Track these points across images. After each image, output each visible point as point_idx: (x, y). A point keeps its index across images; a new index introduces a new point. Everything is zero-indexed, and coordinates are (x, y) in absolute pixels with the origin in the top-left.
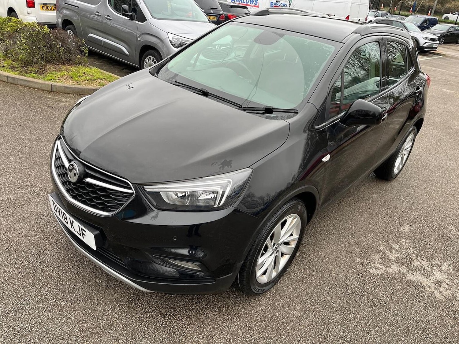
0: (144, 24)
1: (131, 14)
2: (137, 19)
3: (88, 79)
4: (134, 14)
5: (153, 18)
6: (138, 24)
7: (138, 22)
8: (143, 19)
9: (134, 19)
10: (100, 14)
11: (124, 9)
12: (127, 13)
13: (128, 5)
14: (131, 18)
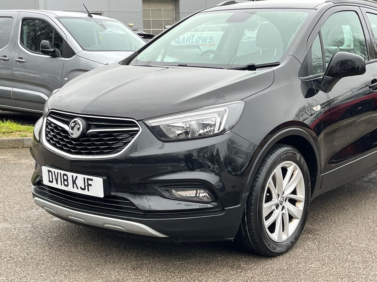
0: (73, 59)
1: (54, 50)
2: (61, 55)
3: (3, 132)
4: (57, 50)
5: (84, 50)
6: (64, 60)
7: (63, 59)
8: (70, 53)
9: (57, 55)
10: (8, 58)
11: (43, 46)
12: (49, 49)
13: (48, 40)
14: (54, 55)
